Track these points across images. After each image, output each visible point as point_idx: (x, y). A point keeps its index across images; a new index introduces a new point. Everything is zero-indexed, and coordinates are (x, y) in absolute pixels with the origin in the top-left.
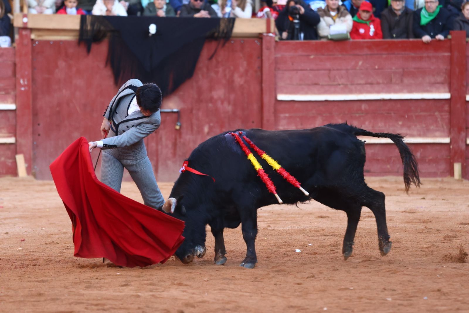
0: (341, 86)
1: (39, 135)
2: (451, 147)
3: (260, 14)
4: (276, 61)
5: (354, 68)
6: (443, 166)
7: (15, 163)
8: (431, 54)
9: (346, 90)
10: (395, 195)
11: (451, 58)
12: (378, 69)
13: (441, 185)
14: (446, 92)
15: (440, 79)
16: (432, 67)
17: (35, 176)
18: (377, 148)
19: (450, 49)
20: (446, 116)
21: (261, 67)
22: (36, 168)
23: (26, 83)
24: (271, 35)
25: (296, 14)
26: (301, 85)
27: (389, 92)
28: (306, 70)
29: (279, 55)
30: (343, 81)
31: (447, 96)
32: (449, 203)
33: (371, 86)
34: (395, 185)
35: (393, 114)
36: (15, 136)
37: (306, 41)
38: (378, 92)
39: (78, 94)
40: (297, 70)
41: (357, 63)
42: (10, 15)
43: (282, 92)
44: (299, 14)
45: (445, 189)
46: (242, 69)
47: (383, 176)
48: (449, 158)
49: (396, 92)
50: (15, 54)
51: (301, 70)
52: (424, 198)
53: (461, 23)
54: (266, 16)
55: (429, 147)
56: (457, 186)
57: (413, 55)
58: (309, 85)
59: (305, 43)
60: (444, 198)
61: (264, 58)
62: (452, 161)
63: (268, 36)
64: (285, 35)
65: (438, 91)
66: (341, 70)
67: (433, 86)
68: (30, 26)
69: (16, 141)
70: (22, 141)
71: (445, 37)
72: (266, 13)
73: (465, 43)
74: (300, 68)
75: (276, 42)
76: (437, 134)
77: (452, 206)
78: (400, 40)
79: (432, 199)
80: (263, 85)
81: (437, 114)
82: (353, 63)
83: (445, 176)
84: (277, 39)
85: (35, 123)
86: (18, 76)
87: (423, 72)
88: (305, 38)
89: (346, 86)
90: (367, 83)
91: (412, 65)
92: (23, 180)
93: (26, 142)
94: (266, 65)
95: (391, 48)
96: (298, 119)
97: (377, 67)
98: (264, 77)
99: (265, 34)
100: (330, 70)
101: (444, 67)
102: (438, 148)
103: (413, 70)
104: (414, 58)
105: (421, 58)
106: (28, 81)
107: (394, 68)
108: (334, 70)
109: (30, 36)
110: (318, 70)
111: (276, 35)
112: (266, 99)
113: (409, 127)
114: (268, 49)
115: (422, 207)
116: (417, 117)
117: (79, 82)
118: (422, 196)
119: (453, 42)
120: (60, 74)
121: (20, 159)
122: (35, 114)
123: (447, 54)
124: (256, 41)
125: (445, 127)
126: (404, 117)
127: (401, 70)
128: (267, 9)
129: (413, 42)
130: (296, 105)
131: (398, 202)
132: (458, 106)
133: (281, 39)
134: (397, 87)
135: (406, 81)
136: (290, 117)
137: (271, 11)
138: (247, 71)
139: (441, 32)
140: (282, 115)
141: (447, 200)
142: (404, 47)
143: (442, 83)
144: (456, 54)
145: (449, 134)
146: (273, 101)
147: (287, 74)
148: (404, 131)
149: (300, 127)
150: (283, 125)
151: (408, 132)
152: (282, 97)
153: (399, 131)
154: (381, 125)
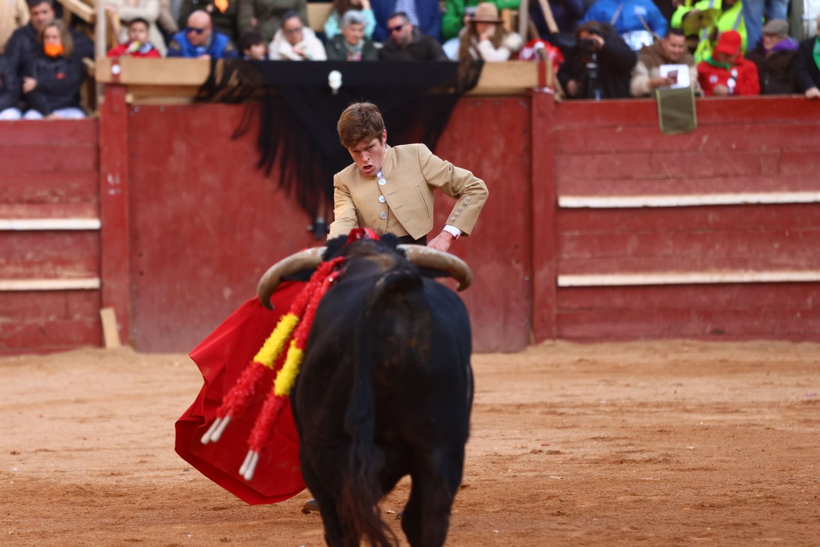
0: (672, 181)
1: (141, 274)
3: (527, 53)
4: (556, 138)
5: (694, 148)
7: (99, 324)
9: (679, 188)
12: (736, 150)
17: (135, 346)
18: (735, 292)
21: (529, 150)
22: (136, 332)
23: (118, 181)
25: (591, 53)
26: (600, 179)
27: (756, 189)
28: (609, 153)
29: (560, 127)
30: (674, 171)
33: (725, 181)
35: (763, 231)
36: (99, 274)
38: (737, 191)
39: (208, 200)
40: (593, 153)
41: (699, 139)
42: (87, 61)
43: (568, 193)
46: (496, 153)
47: (747, 340)
49: (768, 189)
50: (97, 131)
51: (602, 152)
54: (537, 56)
57: (797, 123)
58: (615, 179)
59: (602, 105)
61: (535, 132)
63: (542, 93)
66: (671, 151)
68: (124, 79)
69: (102, 284)
70: (112, 284)
72: (539, 51)
74: (598, 149)
75: (556, 103)
78: (775, 97)
80: (535, 180)
82: (692, 139)
84: (557, 97)
85: (134, 252)
86: (104, 169)
87: (817, 155)
89: (680, 180)
90: (716, 175)
91: (798, 143)
92: (114, 353)
93: (118, 286)
94: (538, 145)
95: (759, 111)
96: (596, 241)
97: (734, 146)
98: (536, 165)
99: (537, 90)
100: (651, 152)
103: (798, 150)
104: (800, 130)
105: (813, 130)
106: (122, 178)
107: (764, 148)
108: (657, 152)
109: (124, 99)
110: (631, 152)
111: (556, 90)
112: (539, 207)
113: (792, 253)
114: (542, 115)
116: (807, 234)
117: (209, 178)
120: (176, 165)
121: (108, 317)
122: (134, 236)
124: (521, 103)
126: (783, 234)
127: (778, 151)
128: (540, 45)
129: (797, 100)
130: (593, 216)
133: (566, 96)
134: (771, 182)
135: (786, 170)
136: (581, 238)
138: (504, 156)
140: (567, 234)
142: (783, 110)
146: (551, 209)
147: (576, 161)
148: (783, 259)
149: (599, 254)
150: (568, 252)
151: (791, 261)
152: (566, 201)
153: (775, 261)
154: (742, 248)
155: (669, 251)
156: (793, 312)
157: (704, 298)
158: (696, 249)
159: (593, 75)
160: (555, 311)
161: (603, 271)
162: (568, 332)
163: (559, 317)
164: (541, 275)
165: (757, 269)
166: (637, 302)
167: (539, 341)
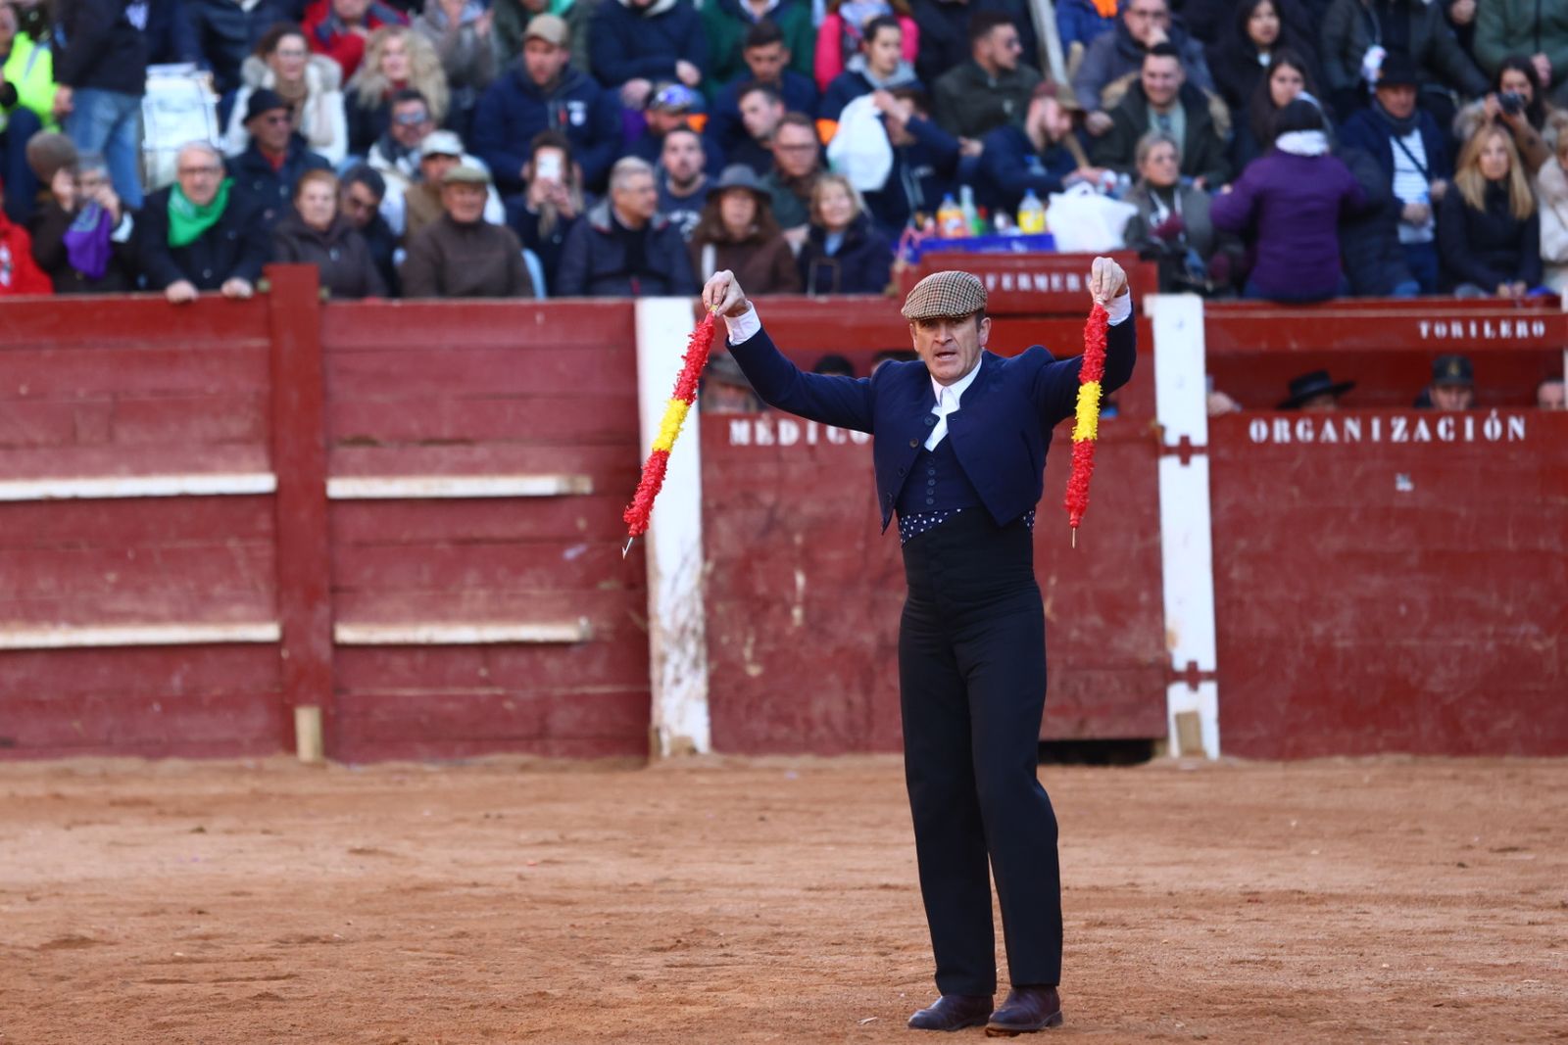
2: (285, 654)
6: (258, 719)
8: (207, 343)
10: (103, 822)
11: (273, 358)
12: (29, 397)
13: (257, 784)
14: (258, 470)
15: (237, 426)
16: (212, 388)
18: (34, 666)
19: (269, 327)
20: (265, 550)
27: (68, 472)
31: (263, 482)
32: (283, 841)
33: (9, 455)
34: (100, 788)
35: (85, 549)
38: (33, 474)
45: (270, 795)
47: (60, 756)
48: (278, 690)
49: (92, 472)
52: (201, 830)
55: (209, 655)
56: (307, 786)
57: (142, 346)
60: (268, 827)
62: (287, 701)
65: (234, 467)
67: (215, 452)
73: (313, 305)
76: (238, 610)
77: (296, 852)
79: (229, 832)
81: (232, 543)
83: (269, 752)
87: (182, 406)
91: (145, 382)
95: (68, 325)
97: (23, 390)
101: (249, 384)
102: (241, 657)
103: (145, 397)
104: (147, 359)
105: (172, 359)
107: (81, 393)
113: (141, 591)
115: (195, 860)
116: (168, 555)
118: (192, 824)
119: (276, 303)
123: (258, 343)
125: (262, 587)
126: (122, 556)
127: (106, 399)
129: (143, 303)
131: (114, 844)
132: (304, 515)
134: (96, 457)
135: (124, 434)
141: (280, 833)
142: (113, 323)
143: (246, 441)
144: (288, 341)
145: (277, 611)
148: (124, 603)
151: (140, 607)
153: (109, 606)
154: (45, 583)
156: (146, 703)
165: (76, 622)
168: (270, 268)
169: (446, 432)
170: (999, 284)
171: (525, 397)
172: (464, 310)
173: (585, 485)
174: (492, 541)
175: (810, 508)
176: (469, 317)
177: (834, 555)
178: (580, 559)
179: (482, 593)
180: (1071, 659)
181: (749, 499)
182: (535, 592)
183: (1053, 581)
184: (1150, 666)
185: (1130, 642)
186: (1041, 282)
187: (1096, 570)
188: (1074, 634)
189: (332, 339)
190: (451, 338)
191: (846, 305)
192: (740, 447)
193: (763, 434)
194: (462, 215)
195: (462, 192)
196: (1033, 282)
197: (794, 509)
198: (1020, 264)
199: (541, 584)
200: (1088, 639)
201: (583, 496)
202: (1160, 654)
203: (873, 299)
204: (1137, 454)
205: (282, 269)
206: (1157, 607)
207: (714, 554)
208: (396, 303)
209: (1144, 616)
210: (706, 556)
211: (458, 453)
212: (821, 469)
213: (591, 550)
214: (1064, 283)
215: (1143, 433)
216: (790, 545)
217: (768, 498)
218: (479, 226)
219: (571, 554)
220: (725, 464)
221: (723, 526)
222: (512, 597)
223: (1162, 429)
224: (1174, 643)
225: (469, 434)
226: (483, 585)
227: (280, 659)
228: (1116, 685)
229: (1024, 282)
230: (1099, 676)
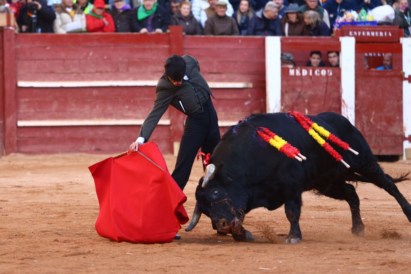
0: (75, 74)
2: (171, 128)
4: (16, 52)
5: (86, 58)
6: (164, 145)
8: (153, 46)
9: (78, 77)
11: (170, 50)
12: (107, 59)
15: (161, 68)
16: (154, 58)
18: (106, 130)
19: (169, 42)
24: (11, 28)
25: (34, 10)
26: (38, 73)
27: (116, 79)
28: (43, 60)
29: (18, 47)
30: (75, 70)
33: (101, 75)
35: (120, 99)
37: (43, 34)
38: (107, 79)
40: (35, 60)
41: (88, 54)
43: (22, 80)
44: (37, 9)
47: (112, 153)
48: (169, 138)
49: (122, 79)
51: (39, 60)
53: (177, 19)
54: (6, 11)
57: (136, 46)
58: (46, 73)
59: (42, 36)
61: (5, 49)
62: (172, 140)
63: (8, 29)
64: (24, 28)
66: (74, 60)
67: (155, 74)
71: (164, 31)
72: (7, 8)
73: (181, 36)
74: (37, 58)
75: (16, 34)
78: (125, 33)
80: (5, 73)
82: (85, 54)
83: (166, 154)
84: (16, 31)
87: (147, 63)
88: (42, 31)
89: (79, 74)
90: (97, 72)
91: (137, 56)
94: (7, 56)
95: (117, 41)
96: (37, 104)
97: (105, 57)
98: (6, 66)
99: (6, 28)
100: (64, 60)
101: (164, 57)
102: (160, 128)
103: (137, 60)
104: (138, 50)
105: (144, 50)
107: (120, 59)
108: (67, 60)
110: (54, 59)
111: (16, 28)
112: (7, 86)
113: (134, 111)
114: (9, 40)
116: (142, 101)
119: (171, 36)
123: (166, 46)
126: (130, 101)
127: (127, 60)
128: (7, 5)
129: (137, 35)
130: (35, 91)
133: (21, 31)
134: (124, 75)
135: (131, 70)
136: (29, 102)
137: (10, 6)
139: (160, 27)
140: (22, 100)
142: (129, 40)
144: (174, 46)
145: (170, 117)
146: (14, 87)
147: (26, 63)
148: (130, 114)
149: (38, 110)
150: (23, 109)
151: (134, 115)
152: (21, 84)
153: (126, 114)
154: (110, 108)
155: (73, 109)
157: (91, 133)
158: (87, 108)
159: (34, 21)
160: (16, 139)
161: (40, 119)
162: (23, 149)
163: (18, 142)
164: (9, 120)
165: (117, 118)
166: (58, 134)
167: (8, 153)
168: (170, 26)
169: (215, 70)
170: (362, 34)
171: (236, 62)
172: (220, 39)
173: (251, 85)
174: (226, 100)
175: (310, 93)
176: (221, 40)
177: (316, 105)
178: (249, 105)
179: (223, 113)
180: (378, 134)
181: (294, 90)
182: (237, 113)
183: (373, 113)
184: (399, 136)
185: (394, 130)
186: (373, 34)
187: (385, 110)
188: (379, 127)
189: (186, 46)
190: (216, 46)
191: (321, 39)
192: (292, 76)
193: (298, 73)
194: (220, 14)
195: (220, 8)
196: (370, 34)
197: (305, 92)
198: (367, 29)
199: (238, 111)
200: (382, 128)
201: (250, 88)
202: (401, 133)
203: (328, 37)
204: (397, 80)
205: (173, 27)
206: (401, 120)
207: (284, 104)
208: (203, 36)
209: (397, 123)
210: (282, 105)
211: (217, 76)
212: (313, 82)
213: (252, 102)
214: (379, 34)
215: (399, 74)
216: (304, 102)
217: (299, 90)
218: (225, 17)
219: (246, 103)
220: (287, 81)
221: (286, 96)
222: (231, 114)
223: (404, 73)
224: (405, 130)
225: (221, 71)
226: (223, 111)
227: (170, 129)
228: (389, 141)
229: (368, 34)
230: (385, 138)
